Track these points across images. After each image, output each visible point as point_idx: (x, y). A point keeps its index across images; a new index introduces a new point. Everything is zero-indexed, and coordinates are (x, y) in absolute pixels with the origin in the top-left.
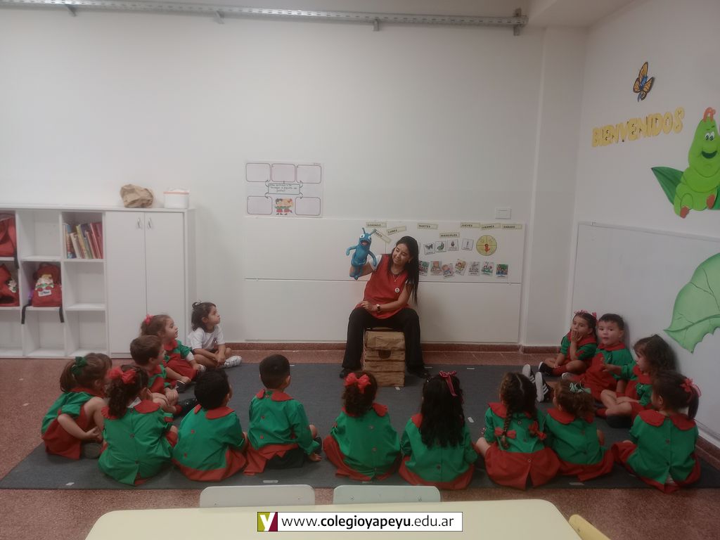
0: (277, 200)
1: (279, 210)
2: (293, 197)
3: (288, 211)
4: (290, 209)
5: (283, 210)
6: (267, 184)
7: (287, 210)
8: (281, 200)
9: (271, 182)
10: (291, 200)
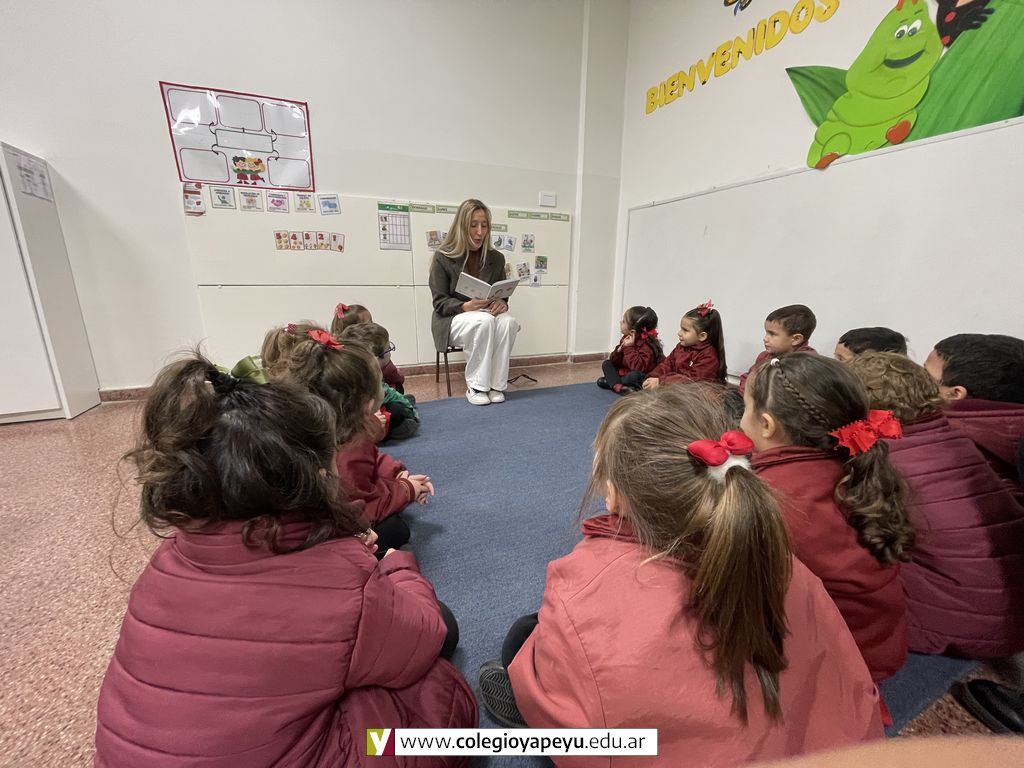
0: (236, 159)
1: (242, 176)
2: (263, 157)
3: (259, 178)
4: (260, 174)
5: (249, 176)
6: (213, 128)
7: (255, 177)
8: (243, 159)
9: (219, 126)
10: (260, 161)
